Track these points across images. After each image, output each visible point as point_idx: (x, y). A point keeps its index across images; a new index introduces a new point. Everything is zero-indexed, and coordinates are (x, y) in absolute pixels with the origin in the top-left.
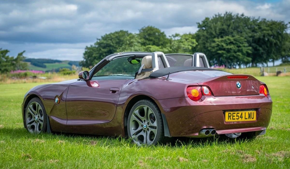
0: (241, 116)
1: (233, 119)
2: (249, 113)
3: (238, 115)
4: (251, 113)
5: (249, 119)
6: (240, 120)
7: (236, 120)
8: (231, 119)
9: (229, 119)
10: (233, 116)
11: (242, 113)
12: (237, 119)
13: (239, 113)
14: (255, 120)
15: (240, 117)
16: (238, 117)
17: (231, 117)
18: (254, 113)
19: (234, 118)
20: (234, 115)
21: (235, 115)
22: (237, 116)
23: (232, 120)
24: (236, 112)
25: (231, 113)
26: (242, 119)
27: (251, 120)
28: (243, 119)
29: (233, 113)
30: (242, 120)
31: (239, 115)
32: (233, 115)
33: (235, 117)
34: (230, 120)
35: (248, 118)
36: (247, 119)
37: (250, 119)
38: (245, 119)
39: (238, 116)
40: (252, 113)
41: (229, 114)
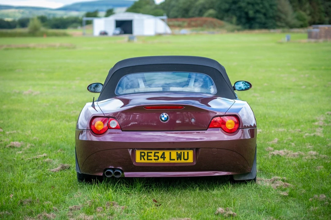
1: (148, 159)
2: (177, 153)
3: (156, 154)
4: (181, 153)
5: (178, 159)
6: (161, 160)
7: (154, 161)
8: (144, 159)
9: (141, 159)
10: (148, 156)
11: (164, 154)
12: (155, 159)
13: (158, 153)
14: (192, 162)
15: (161, 157)
16: (156, 158)
17: (146, 157)
18: (188, 153)
19: (149, 158)
20: (149, 154)
21: (152, 155)
22: (155, 156)
23: (146, 161)
24: (153, 152)
25: (145, 153)
26: (164, 160)
27: (183, 161)
28: (167, 160)
29: (148, 153)
31: (160, 155)
32: (147, 154)
33: (153, 158)
34: (143, 161)
35: (176, 159)
36: (174, 160)
37: (181, 160)
38: (171, 159)
39: (157, 156)
40: (184, 153)
41: (141, 153)
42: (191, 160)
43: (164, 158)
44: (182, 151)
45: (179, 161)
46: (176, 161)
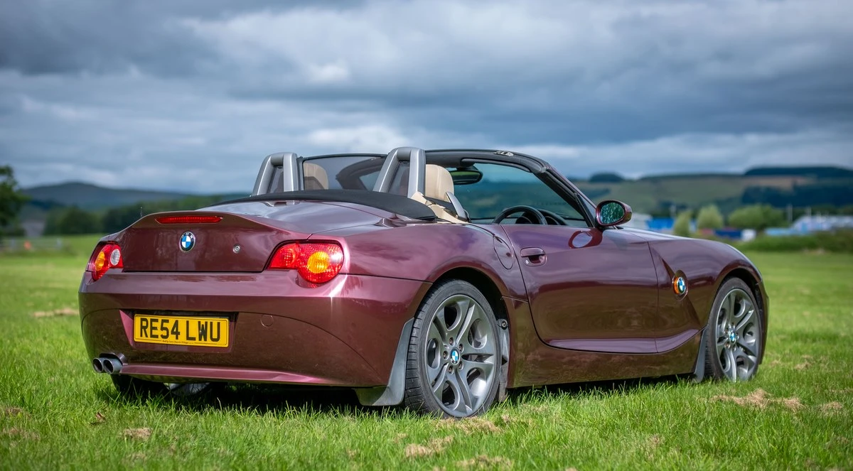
0: (173, 329)
1: (152, 336)
2: (199, 322)
3: (165, 325)
4: (206, 323)
5: (200, 339)
6: (172, 339)
7: (160, 341)
8: (147, 336)
9: (141, 336)
10: (152, 328)
11: (176, 324)
12: (163, 337)
13: (167, 321)
14: (227, 346)
15: (173, 333)
16: (164, 333)
17: (148, 330)
18: (219, 324)
19: (155, 332)
20: (155, 324)
21: (159, 325)
22: (163, 329)
23: (150, 340)
24: (160, 318)
25: (146, 320)
26: (177, 338)
27: (209, 343)
28: (182, 340)
29: (152, 320)
30: (177, 341)
31: (170, 326)
32: (151, 324)
33: (158, 332)
34: (144, 339)
35: (197, 338)
36: (194, 339)
37: (205, 340)
38: (188, 338)
39: (166, 329)
40: (211, 323)
41: (142, 320)
42: (224, 342)
43: (177, 334)
44: (209, 320)
45: (202, 343)
46: (197, 343)
